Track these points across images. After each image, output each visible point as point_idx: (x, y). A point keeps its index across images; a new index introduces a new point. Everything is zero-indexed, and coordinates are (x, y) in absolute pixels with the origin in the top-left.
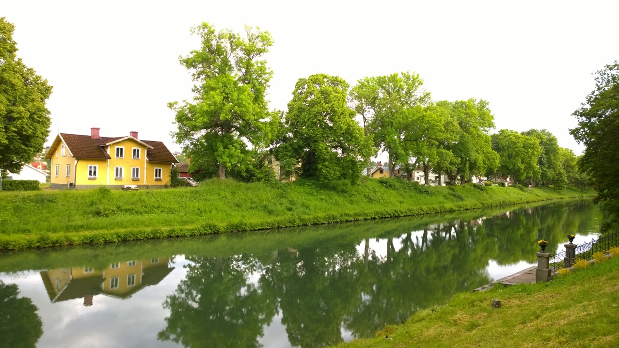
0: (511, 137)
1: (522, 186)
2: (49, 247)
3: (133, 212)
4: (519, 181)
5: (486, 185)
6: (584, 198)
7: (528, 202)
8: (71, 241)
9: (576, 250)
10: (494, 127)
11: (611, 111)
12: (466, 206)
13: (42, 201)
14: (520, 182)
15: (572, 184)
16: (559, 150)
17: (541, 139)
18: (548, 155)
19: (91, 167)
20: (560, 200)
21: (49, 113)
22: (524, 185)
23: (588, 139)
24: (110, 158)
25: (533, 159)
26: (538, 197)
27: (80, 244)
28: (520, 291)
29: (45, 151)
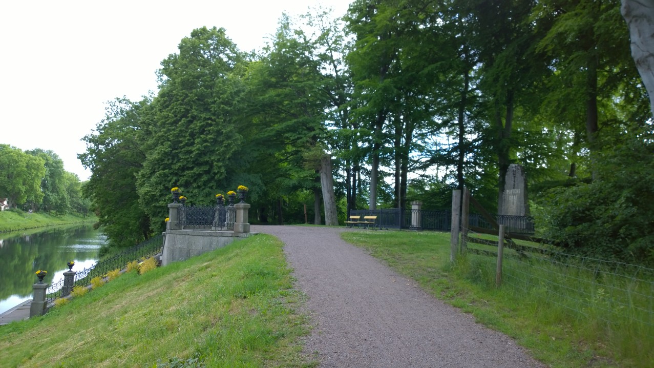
1: (20, 210)
6: (85, 224)
9: (75, 277)
11: (118, 141)
14: (19, 206)
15: (74, 210)
16: (64, 173)
17: (47, 160)
18: (53, 178)
20: (61, 226)
22: (23, 210)
23: (94, 166)
25: (36, 181)
26: (38, 223)
28: (11, 331)
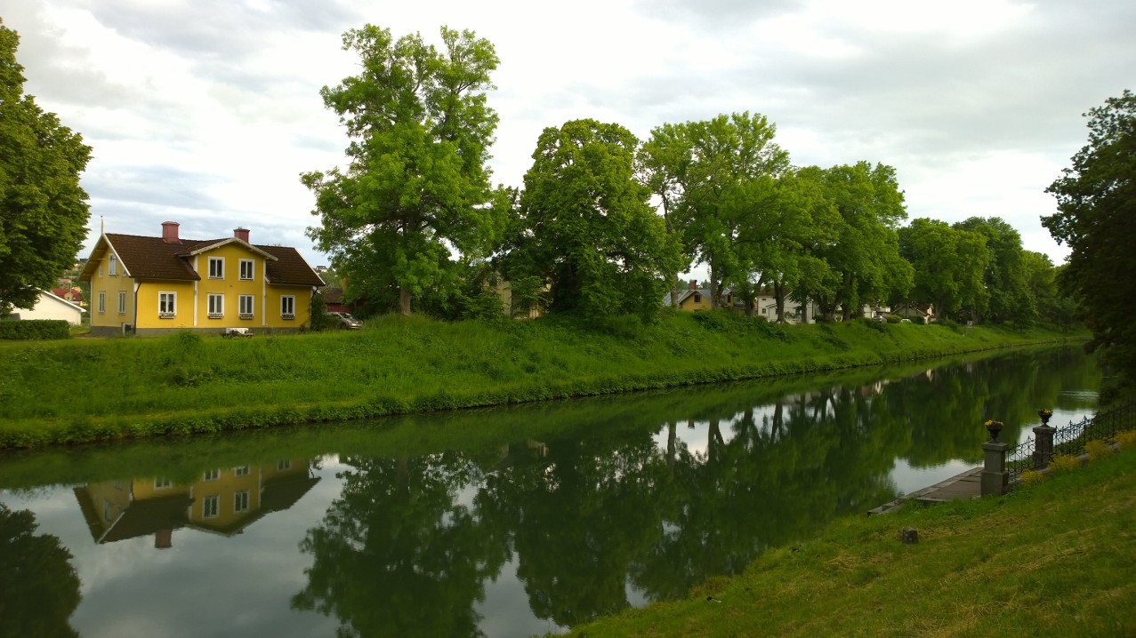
0: (933, 233)
1: (954, 323)
2: (90, 442)
3: (243, 376)
4: (949, 313)
5: (889, 321)
6: (1068, 344)
7: (965, 353)
8: (130, 431)
9: (1054, 437)
10: (905, 216)
11: (1119, 182)
12: (853, 360)
13: (76, 358)
14: (952, 315)
15: (1046, 319)
16: (1022, 255)
17: (990, 236)
18: (1003, 265)
19: (163, 296)
20: (1024, 347)
21: (85, 196)
22: (958, 322)
23: (1076, 235)
24: (199, 279)
25: (975, 273)
26: (984, 343)
27: (146, 437)
28: (953, 514)
29: (79, 268)
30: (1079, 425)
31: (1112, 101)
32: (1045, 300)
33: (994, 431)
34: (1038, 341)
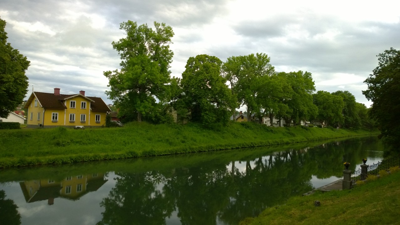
0: (325, 96)
1: (332, 127)
2: (26, 166)
3: (81, 143)
4: (330, 124)
5: (310, 126)
6: (372, 135)
7: (336, 138)
8: (40, 162)
9: (368, 168)
10: (315, 90)
11: (389, 79)
12: (297, 140)
13: (22, 136)
14: (332, 125)
15: (364, 126)
16: (356, 104)
17: (345, 97)
18: (349, 108)
19: (54, 114)
20: (357, 136)
21: (27, 78)
22: (334, 127)
23: (374, 97)
24: (66, 108)
25: (339, 110)
26: (343, 135)
27: (46, 164)
28: (333, 196)
29: (24, 104)
30: (376, 165)
31: (386, 51)
32: (364, 120)
33: (347, 166)
34: (361, 134)
